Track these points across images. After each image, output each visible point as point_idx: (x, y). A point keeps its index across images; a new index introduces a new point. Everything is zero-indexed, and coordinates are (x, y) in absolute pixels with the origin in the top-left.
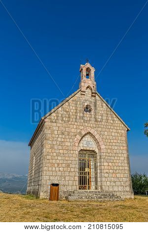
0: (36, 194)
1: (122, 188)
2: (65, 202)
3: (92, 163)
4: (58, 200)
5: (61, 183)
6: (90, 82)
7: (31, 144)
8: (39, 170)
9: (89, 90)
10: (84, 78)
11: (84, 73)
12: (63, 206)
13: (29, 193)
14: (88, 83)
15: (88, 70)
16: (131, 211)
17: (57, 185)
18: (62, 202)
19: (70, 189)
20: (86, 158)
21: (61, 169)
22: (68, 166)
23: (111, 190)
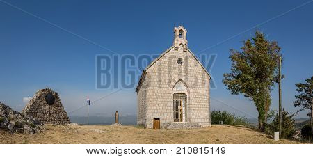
0: (144, 126)
1: (204, 120)
2: (165, 130)
3: (183, 103)
4: (159, 129)
5: (161, 118)
6: (183, 41)
7: (137, 90)
8: (144, 109)
9: (181, 47)
10: (178, 38)
11: (178, 33)
12: (163, 133)
13: (139, 125)
14: (181, 41)
15: (181, 31)
16: (209, 134)
17: (158, 119)
18: (162, 131)
19: (167, 121)
20: (179, 99)
21: (161, 108)
22: (166, 105)
23: (196, 121)
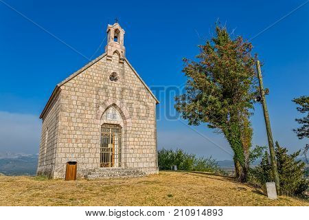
0: (48, 175)
1: (148, 165)
2: (84, 182)
3: (116, 139)
4: (75, 179)
5: (79, 161)
6: (118, 46)
7: (43, 116)
8: (52, 147)
9: (116, 55)
10: (112, 41)
11: (112, 34)
12: (81, 185)
13: (40, 174)
14: (116, 47)
15: (117, 31)
16: (155, 186)
17: (75, 163)
18: (80, 182)
19: (90, 167)
20: (110, 133)
21: (80, 145)
22: (88, 141)
23: (135, 166)
